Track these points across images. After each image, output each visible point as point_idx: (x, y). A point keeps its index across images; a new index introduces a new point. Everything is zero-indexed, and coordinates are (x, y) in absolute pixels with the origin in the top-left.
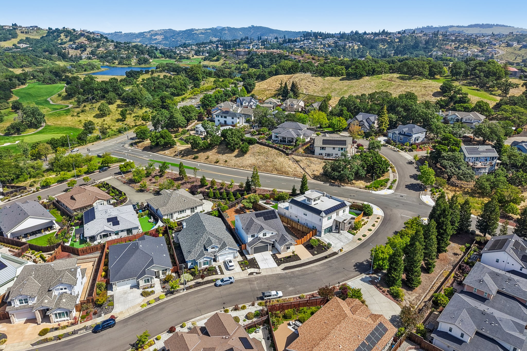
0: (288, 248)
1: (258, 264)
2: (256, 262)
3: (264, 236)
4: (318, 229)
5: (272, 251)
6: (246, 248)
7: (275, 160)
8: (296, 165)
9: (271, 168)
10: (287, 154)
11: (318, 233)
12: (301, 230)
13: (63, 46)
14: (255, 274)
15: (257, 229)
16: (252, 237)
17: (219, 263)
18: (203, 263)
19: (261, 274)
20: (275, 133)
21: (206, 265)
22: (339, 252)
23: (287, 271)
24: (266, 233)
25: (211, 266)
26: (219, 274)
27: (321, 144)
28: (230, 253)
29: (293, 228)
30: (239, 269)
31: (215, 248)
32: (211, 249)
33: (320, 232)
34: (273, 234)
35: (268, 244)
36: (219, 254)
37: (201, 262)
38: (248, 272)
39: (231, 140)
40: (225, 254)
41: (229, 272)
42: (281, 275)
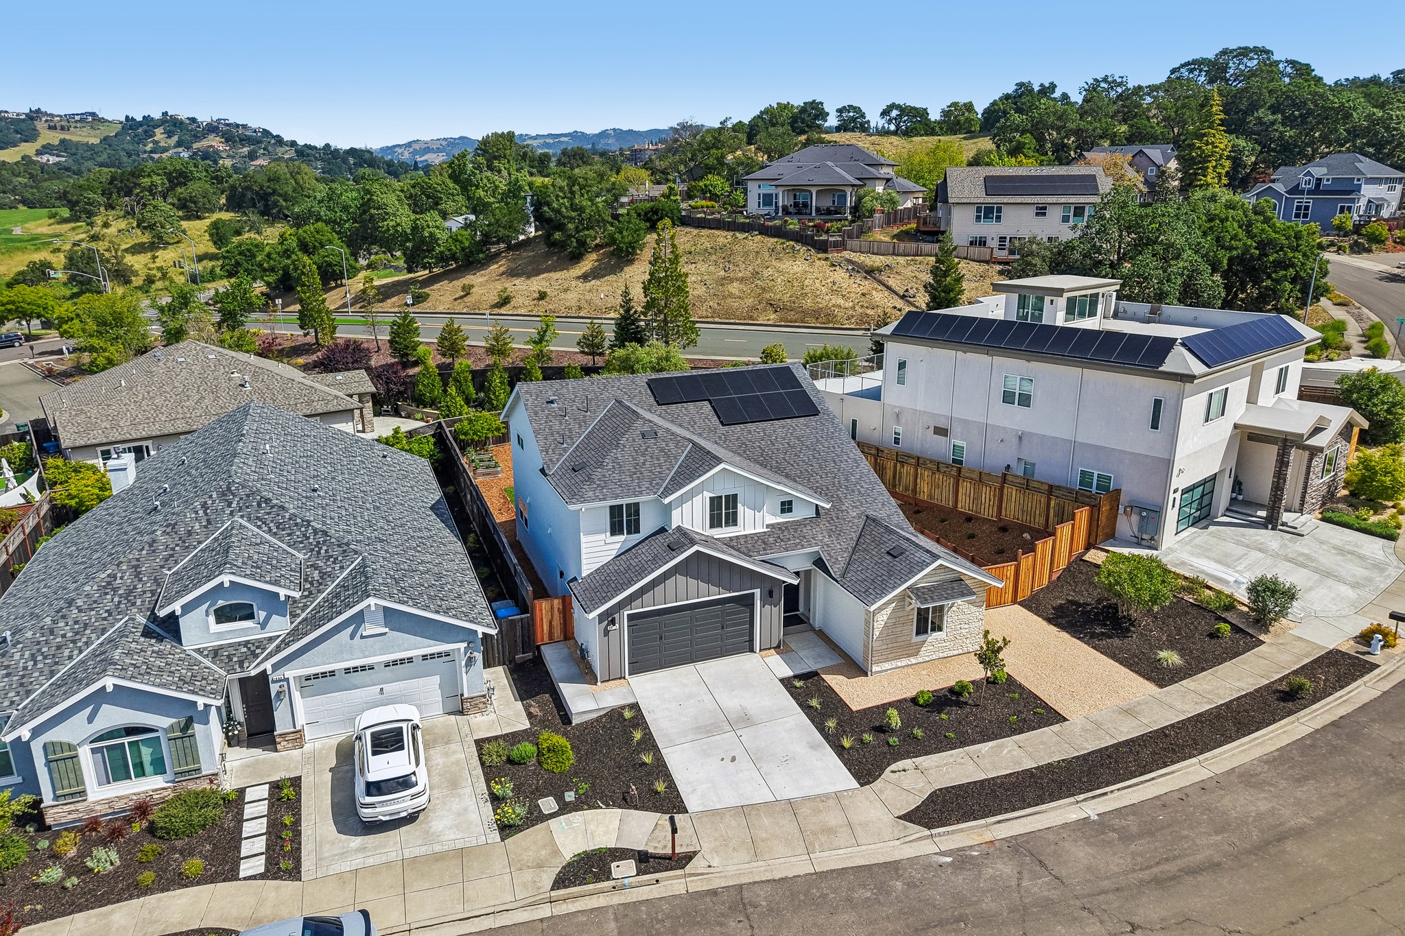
0: (927, 623)
1: (661, 769)
2: (649, 742)
3: (715, 522)
4: (1132, 487)
5: (782, 647)
6: (568, 634)
7: (766, 273)
8: (867, 285)
9: (750, 301)
10: (822, 247)
11: (1126, 525)
12: (988, 511)
13: (156, 156)
14: (624, 869)
15: (660, 466)
16: (616, 529)
17: (297, 752)
18: (94, 751)
19: (689, 868)
20: (761, 183)
21: (141, 772)
22: (1369, 653)
23: (962, 830)
24: (732, 500)
25: (192, 786)
26: (245, 879)
27: (980, 196)
28: (410, 660)
29: (918, 512)
30: (474, 816)
31: (251, 616)
32: (212, 619)
33: (1152, 514)
34: (790, 510)
35: (757, 592)
36: (291, 672)
37: (71, 747)
38: (556, 852)
39: (566, 208)
40: (363, 668)
41: (358, 850)
42: (911, 885)
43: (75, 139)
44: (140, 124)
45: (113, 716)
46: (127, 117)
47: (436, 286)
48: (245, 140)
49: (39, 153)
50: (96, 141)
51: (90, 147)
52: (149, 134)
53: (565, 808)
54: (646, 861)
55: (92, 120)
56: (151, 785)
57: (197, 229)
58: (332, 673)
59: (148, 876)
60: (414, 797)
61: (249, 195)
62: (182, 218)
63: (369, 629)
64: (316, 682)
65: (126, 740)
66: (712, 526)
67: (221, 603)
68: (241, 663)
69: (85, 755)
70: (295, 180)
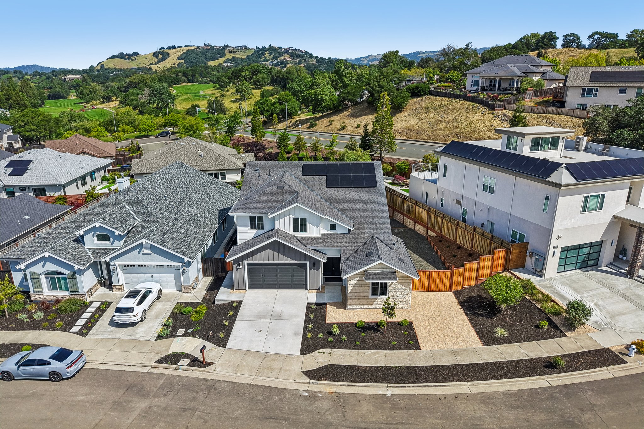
0: (378, 290)
1: (229, 328)
2: (234, 317)
3: (296, 229)
4: (534, 242)
5: (319, 290)
7: (460, 119)
10: (492, 108)
11: (530, 262)
12: (468, 246)
13: (264, 63)
14: (184, 362)
15: (277, 201)
16: (253, 226)
17: (119, 293)
18: (46, 278)
19: (206, 369)
20: (474, 75)
21: (61, 289)
22: (627, 355)
23: (324, 384)
24: (304, 221)
25: (76, 297)
26: (71, 332)
27: (586, 82)
28: (163, 266)
29: (440, 241)
30: (153, 330)
31: (109, 240)
32: (95, 238)
33: (540, 258)
34: (335, 229)
35: (308, 262)
36: (117, 262)
37: (37, 275)
38: (168, 350)
39: (376, 86)
40: (145, 266)
41: (111, 332)
42: (280, 400)
43: (237, 56)
44: (261, 50)
45: (50, 267)
46: (257, 47)
47: (321, 120)
48: (298, 56)
49: (225, 62)
50: (244, 57)
51: (242, 59)
52: (263, 54)
53: (186, 335)
54: (195, 362)
55: (245, 48)
56: (64, 294)
57: (257, 93)
58: (134, 266)
59: (46, 324)
60: (131, 316)
61: (279, 79)
62: (253, 89)
63: (144, 251)
64: (128, 268)
65: (56, 276)
66: (294, 231)
67: (98, 233)
68: (100, 256)
69: (43, 278)
70: (298, 73)
